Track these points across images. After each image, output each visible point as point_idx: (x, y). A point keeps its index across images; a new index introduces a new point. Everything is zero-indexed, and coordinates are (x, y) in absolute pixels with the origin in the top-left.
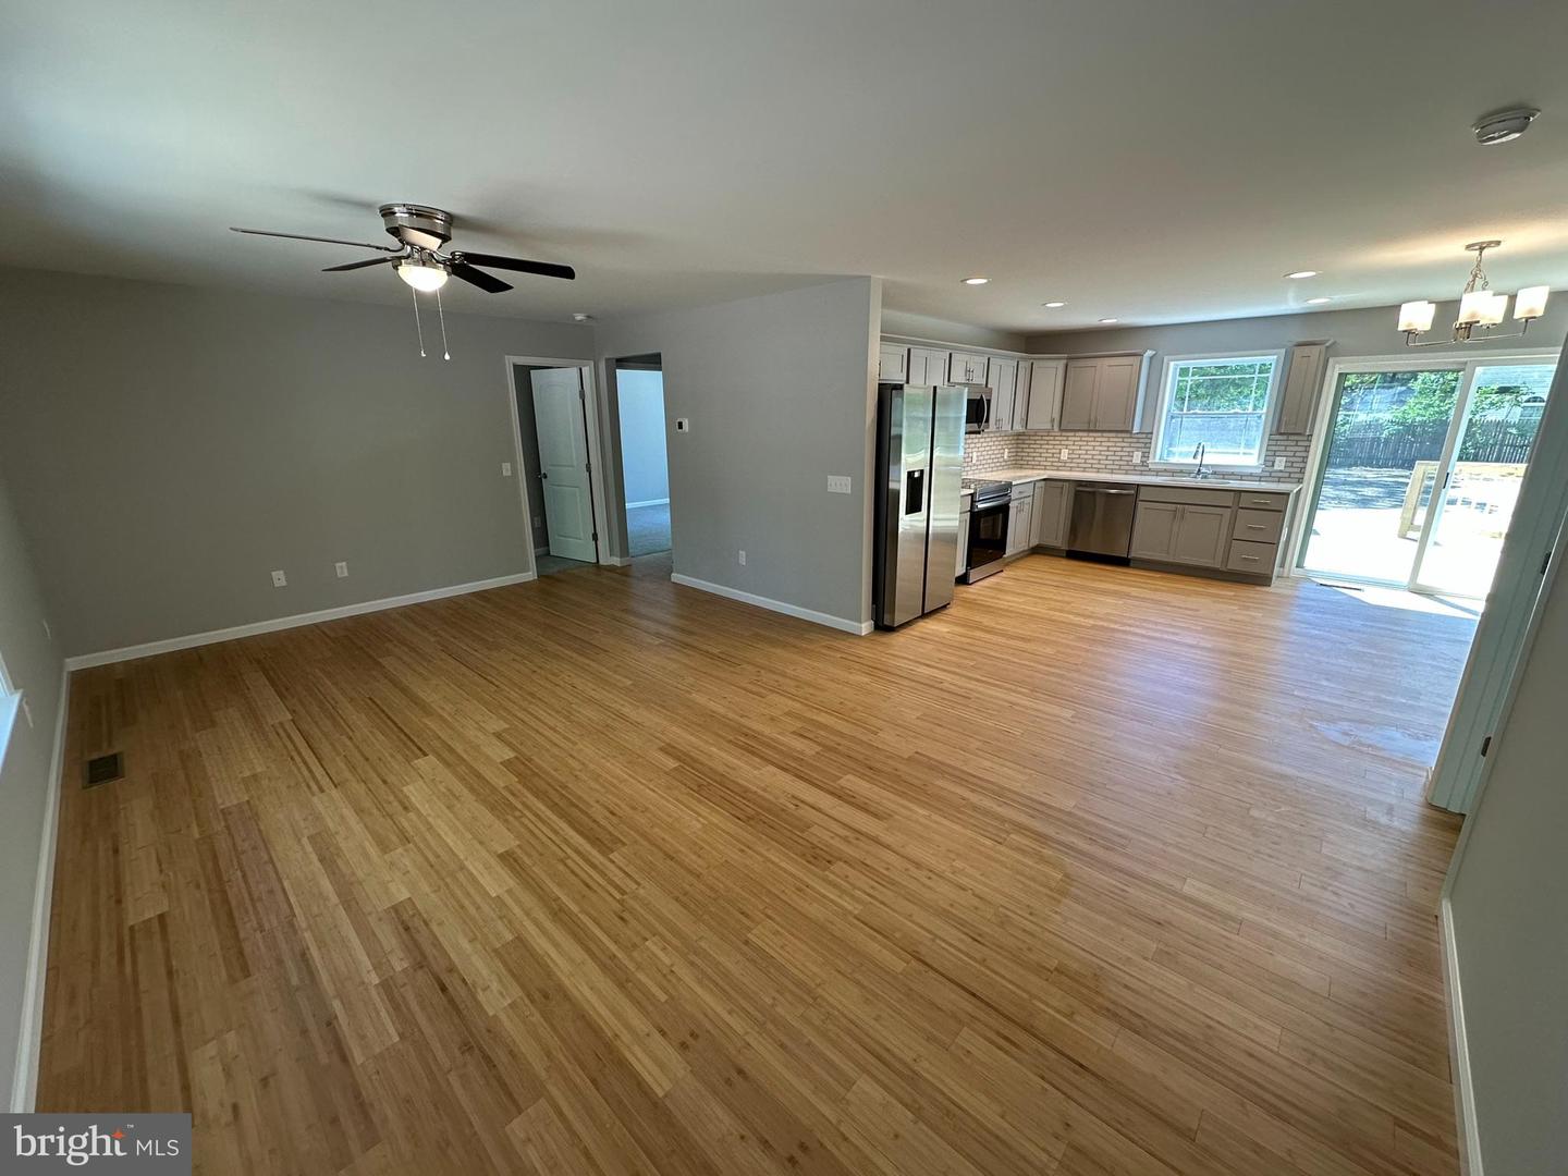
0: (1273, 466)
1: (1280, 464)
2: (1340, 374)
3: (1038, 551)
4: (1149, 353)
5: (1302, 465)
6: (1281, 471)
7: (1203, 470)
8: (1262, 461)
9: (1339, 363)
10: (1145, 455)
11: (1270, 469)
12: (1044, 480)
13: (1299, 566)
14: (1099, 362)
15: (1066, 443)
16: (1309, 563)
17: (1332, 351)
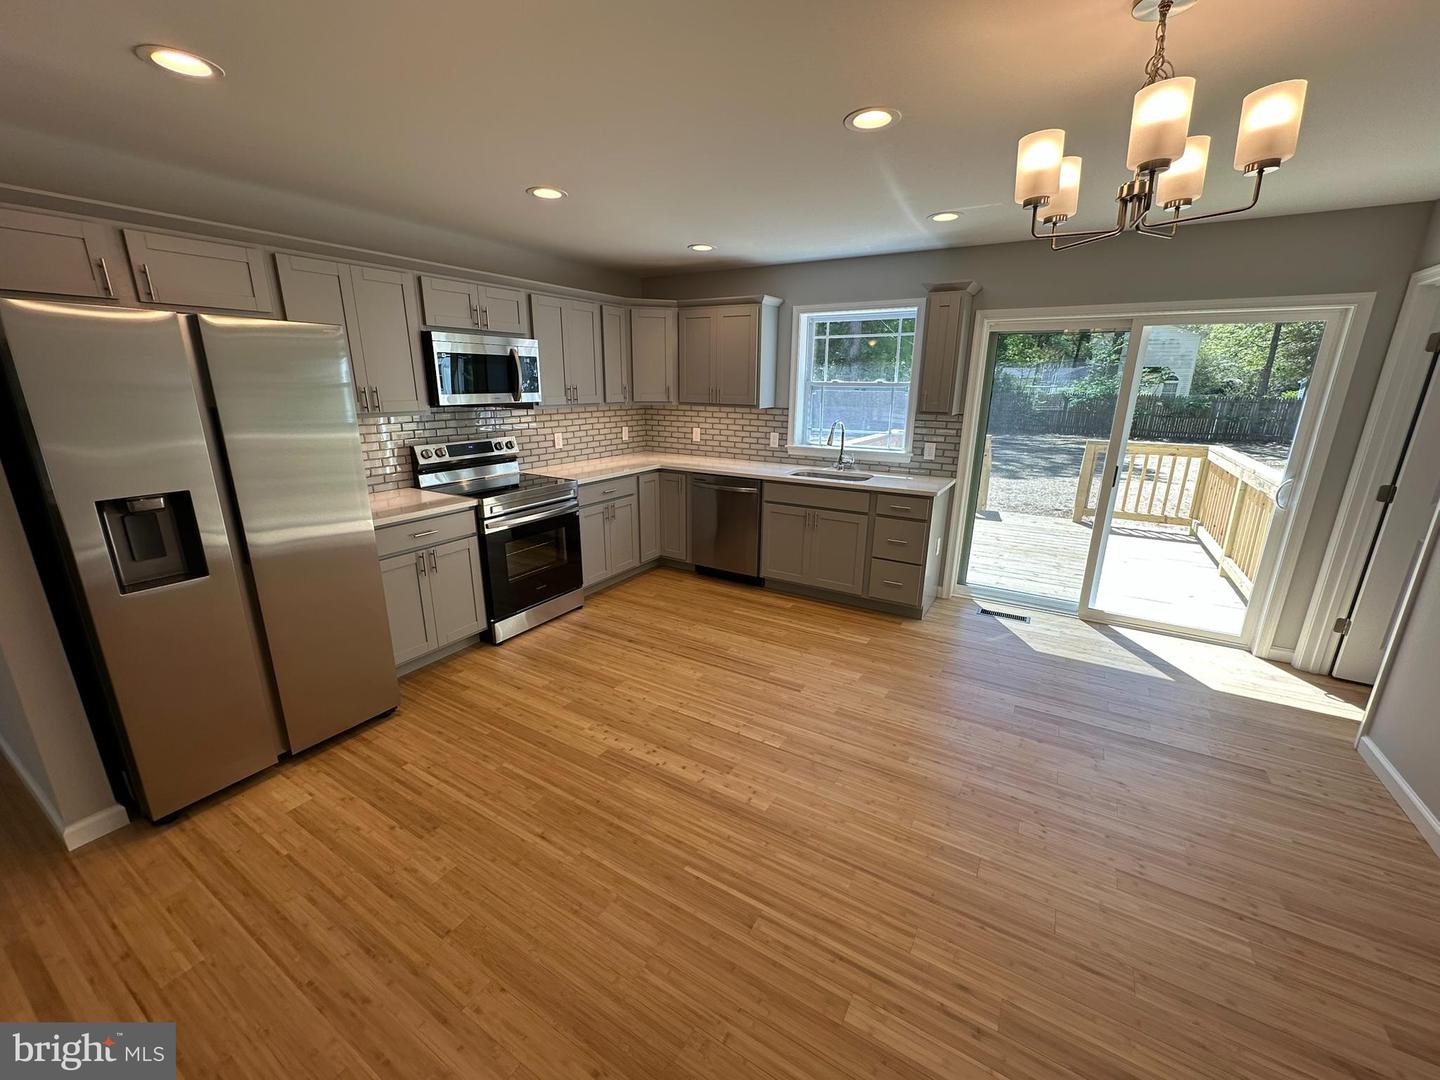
0: (922, 454)
1: (930, 453)
2: (992, 334)
3: (662, 564)
4: (769, 301)
5: (953, 454)
6: (931, 461)
7: (846, 458)
8: (910, 448)
9: (987, 318)
10: (783, 438)
11: (919, 458)
12: (658, 470)
13: (962, 581)
14: (713, 312)
15: (697, 419)
16: (971, 577)
17: (978, 301)
